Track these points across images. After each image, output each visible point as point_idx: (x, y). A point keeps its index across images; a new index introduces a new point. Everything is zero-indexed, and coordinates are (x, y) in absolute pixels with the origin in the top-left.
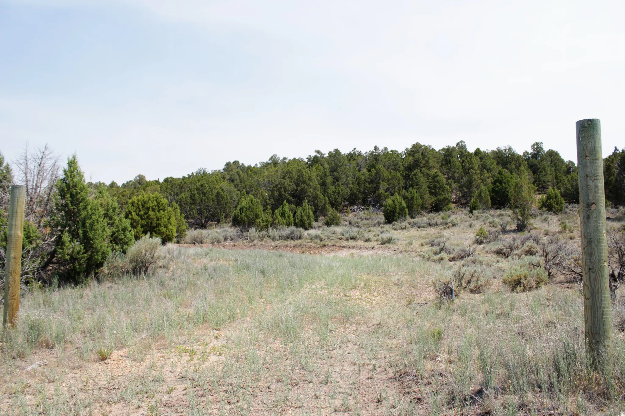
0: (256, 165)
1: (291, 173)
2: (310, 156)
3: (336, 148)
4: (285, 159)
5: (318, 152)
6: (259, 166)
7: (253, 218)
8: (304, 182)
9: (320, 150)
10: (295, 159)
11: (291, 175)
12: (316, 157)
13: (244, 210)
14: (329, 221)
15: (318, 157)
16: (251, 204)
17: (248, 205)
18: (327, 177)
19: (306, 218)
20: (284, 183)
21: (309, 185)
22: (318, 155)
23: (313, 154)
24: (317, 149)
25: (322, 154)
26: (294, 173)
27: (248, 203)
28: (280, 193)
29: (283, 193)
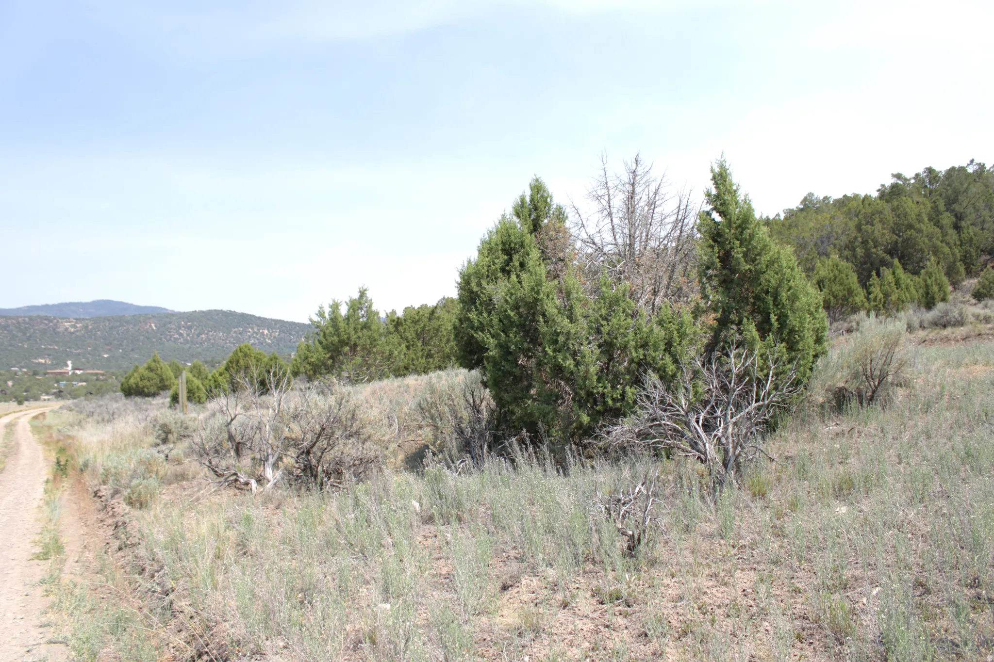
0: (778, 215)
1: (881, 213)
2: (883, 186)
3: (928, 166)
4: (826, 198)
5: (898, 176)
6: (782, 217)
7: (844, 296)
8: (910, 227)
9: (900, 172)
10: (845, 196)
11: (882, 216)
12: (894, 186)
13: (827, 283)
14: (982, 290)
15: (900, 185)
16: (837, 272)
17: (832, 275)
18: (941, 214)
19: (935, 288)
20: (873, 232)
21: (920, 231)
22: (900, 182)
23: (889, 181)
24: (895, 172)
25: (906, 179)
26: (886, 212)
27: (832, 271)
28: (867, 250)
29: (874, 250)
